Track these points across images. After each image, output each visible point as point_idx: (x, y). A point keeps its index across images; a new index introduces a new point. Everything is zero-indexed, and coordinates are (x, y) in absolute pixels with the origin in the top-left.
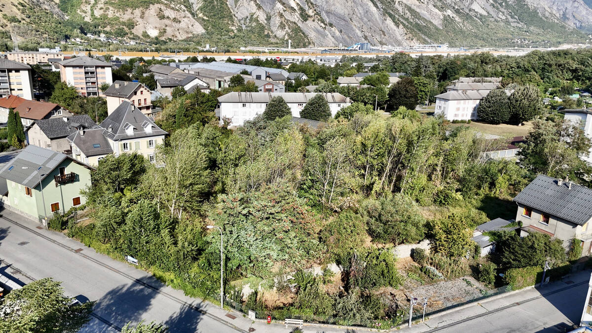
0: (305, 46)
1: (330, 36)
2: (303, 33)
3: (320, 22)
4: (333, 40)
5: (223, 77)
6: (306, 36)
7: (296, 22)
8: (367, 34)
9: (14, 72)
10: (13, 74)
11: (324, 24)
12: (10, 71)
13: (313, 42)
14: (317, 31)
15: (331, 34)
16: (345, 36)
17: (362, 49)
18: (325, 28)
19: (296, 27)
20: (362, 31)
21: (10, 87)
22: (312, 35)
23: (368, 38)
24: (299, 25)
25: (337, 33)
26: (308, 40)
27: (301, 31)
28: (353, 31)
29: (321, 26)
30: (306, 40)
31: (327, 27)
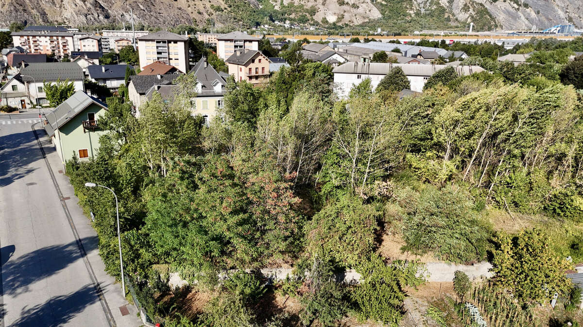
0: (490, 29)
1: (523, 18)
2: (490, 16)
3: (512, 3)
4: (527, 22)
5: (368, 54)
6: (493, 19)
7: (483, 3)
8: (572, 15)
9: (172, 43)
10: (172, 45)
11: (518, 5)
12: (169, 42)
13: (500, 25)
14: (508, 13)
15: (524, 16)
16: (543, 18)
17: (562, 32)
18: (518, 9)
19: (483, 8)
20: (567, 12)
21: (169, 56)
22: (501, 17)
23: (574, 20)
24: (486, 6)
25: (533, 15)
26: (495, 22)
27: (488, 13)
28: (554, 12)
29: (513, 7)
30: (492, 23)
31: (520, 8)
